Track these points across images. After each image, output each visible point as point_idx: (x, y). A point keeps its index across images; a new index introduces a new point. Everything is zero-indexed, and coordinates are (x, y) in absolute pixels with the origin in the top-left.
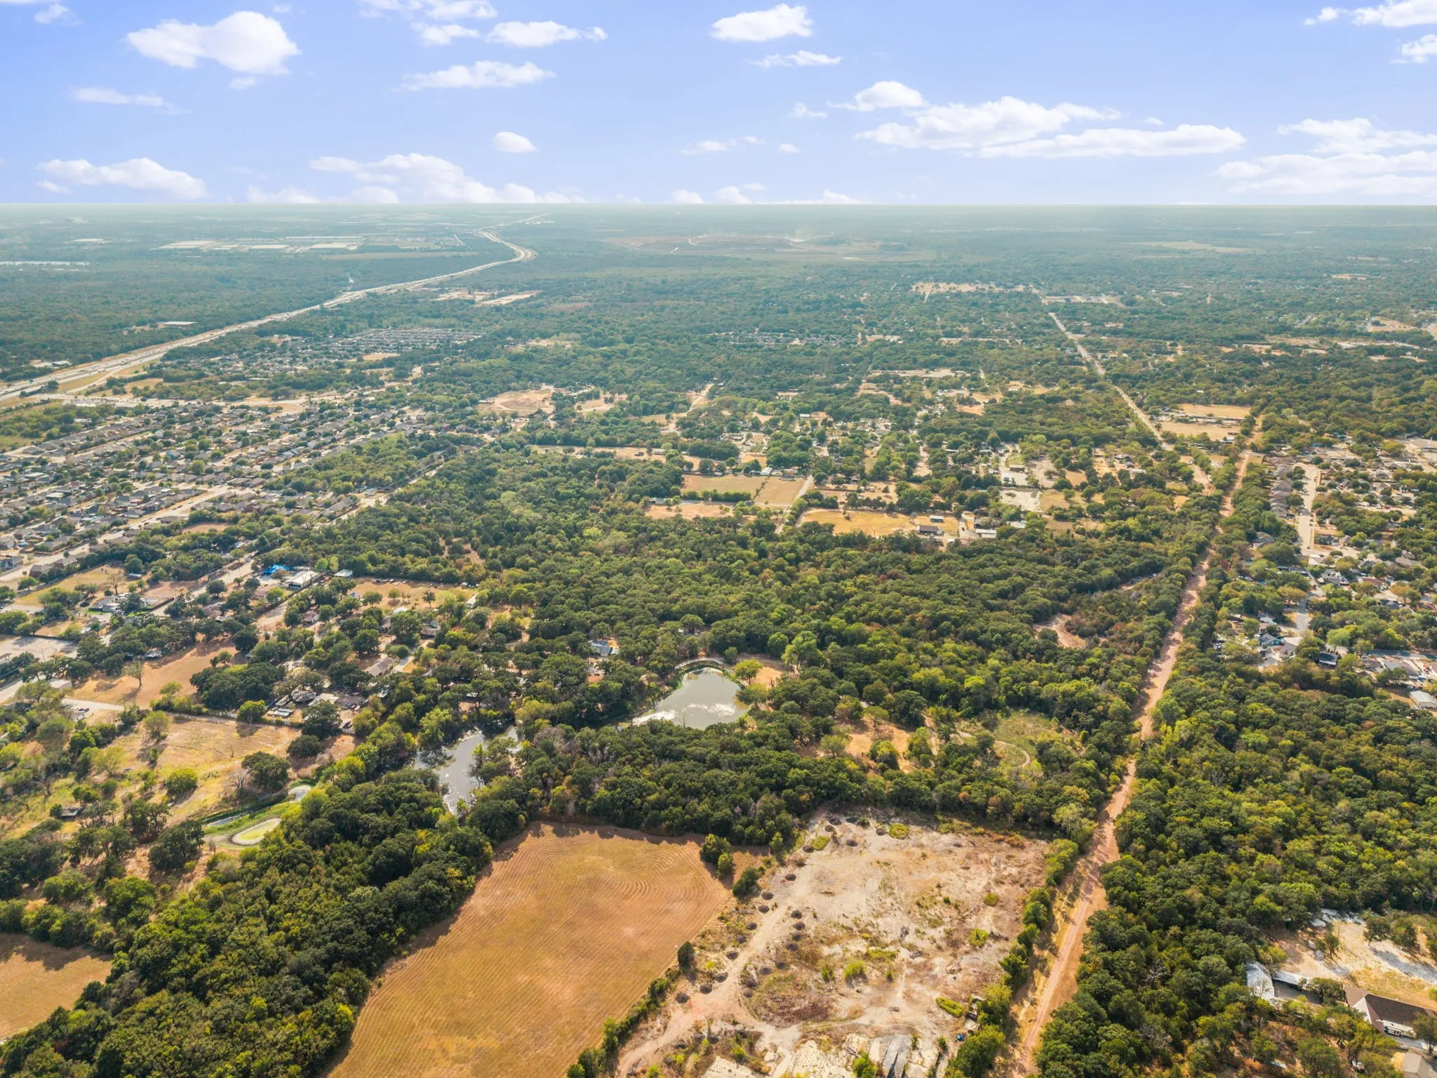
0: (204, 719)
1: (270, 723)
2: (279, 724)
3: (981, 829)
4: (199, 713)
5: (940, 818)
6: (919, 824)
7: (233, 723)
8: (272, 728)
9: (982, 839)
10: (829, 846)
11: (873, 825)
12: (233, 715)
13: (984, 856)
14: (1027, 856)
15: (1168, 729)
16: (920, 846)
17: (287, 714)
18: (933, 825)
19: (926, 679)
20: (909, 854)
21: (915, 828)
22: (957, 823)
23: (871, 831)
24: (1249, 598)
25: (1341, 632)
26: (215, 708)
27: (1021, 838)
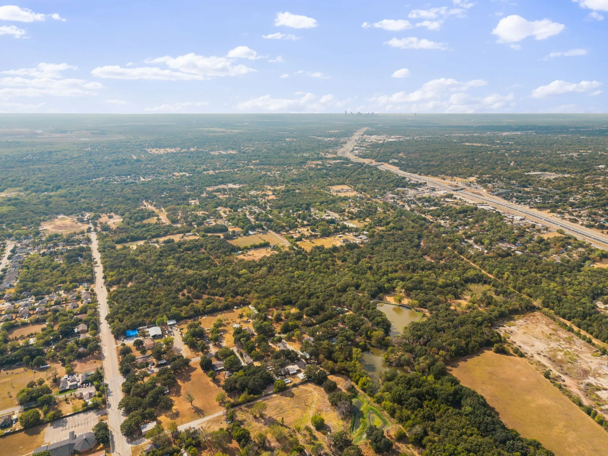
1: (291, 387)
2: (295, 386)
7: (275, 395)
8: (295, 388)
9: (526, 318)
10: (509, 335)
11: (505, 325)
12: (270, 393)
13: (534, 321)
14: (539, 317)
15: (505, 276)
16: (521, 325)
17: (290, 381)
18: (512, 319)
19: (443, 283)
20: (523, 328)
21: (512, 322)
22: (516, 317)
23: (507, 327)
24: (457, 238)
25: (487, 242)
26: (259, 394)
27: (531, 314)
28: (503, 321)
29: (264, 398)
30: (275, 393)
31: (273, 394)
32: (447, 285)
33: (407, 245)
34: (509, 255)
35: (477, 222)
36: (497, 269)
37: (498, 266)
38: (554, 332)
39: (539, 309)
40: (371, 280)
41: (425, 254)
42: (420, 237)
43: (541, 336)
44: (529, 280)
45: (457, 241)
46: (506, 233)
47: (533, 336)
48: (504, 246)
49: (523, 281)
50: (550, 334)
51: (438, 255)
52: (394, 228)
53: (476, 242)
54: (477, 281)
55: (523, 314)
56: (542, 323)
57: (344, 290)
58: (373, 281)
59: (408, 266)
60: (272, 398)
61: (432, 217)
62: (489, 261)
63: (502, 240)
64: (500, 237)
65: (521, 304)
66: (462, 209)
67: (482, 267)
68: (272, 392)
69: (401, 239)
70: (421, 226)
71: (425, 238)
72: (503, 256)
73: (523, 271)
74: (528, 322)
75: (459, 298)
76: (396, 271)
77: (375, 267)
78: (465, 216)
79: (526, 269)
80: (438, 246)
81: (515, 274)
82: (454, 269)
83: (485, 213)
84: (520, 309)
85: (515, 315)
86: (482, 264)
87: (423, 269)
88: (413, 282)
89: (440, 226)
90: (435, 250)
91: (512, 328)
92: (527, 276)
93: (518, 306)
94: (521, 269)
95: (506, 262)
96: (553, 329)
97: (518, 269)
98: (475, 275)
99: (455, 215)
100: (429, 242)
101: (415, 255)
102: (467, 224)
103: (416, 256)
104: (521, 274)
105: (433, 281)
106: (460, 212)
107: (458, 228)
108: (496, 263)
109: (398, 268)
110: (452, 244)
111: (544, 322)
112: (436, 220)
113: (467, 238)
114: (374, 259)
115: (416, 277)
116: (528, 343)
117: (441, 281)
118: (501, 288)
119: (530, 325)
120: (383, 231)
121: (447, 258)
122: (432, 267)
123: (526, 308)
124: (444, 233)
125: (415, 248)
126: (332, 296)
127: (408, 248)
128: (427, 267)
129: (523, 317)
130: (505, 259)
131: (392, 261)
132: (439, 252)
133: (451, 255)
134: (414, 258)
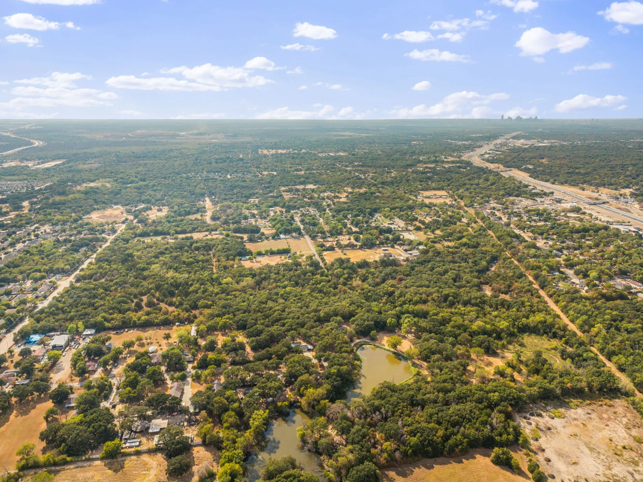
0: (72, 467)
1: (130, 455)
2: (138, 453)
3: (588, 402)
4: (65, 463)
5: (567, 400)
6: (561, 407)
7: (98, 463)
8: (134, 458)
9: (593, 407)
10: (541, 434)
11: (544, 414)
12: (94, 457)
13: (605, 416)
14: (620, 410)
15: (595, 330)
16: (576, 419)
17: (138, 444)
18: (566, 405)
19: (479, 328)
20: (577, 426)
21: (562, 410)
22: (575, 401)
23: (547, 418)
24: (547, 266)
25: (593, 274)
26: (77, 455)
27: (607, 401)
28: (547, 405)
29: (80, 464)
30: (102, 459)
31: (97, 459)
32: (484, 332)
33: (467, 268)
34: (622, 297)
35: (597, 245)
36: (585, 317)
37: (590, 313)
38: (634, 445)
39: (627, 394)
40: (373, 311)
41: (487, 283)
42: (494, 259)
43: (603, 448)
44: (634, 342)
45: (545, 269)
46: (635, 264)
47: (587, 445)
48: (620, 283)
49: (621, 342)
50: (624, 448)
51: (503, 286)
52: (465, 245)
53: (577, 273)
54: (542, 331)
55: (591, 398)
56: (621, 422)
57: (326, 319)
58: (377, 312)
59: (446, 297)
60: (90, 466)
61: (531, 234)
62: (578, 303)
63: (623, 274)
64: (620, 270)
65: (593, 381)
66: (582, 227)
67: (564, 310)
68: (98, 456)
69: (463, 260)
70: (507, 244)
71: (501, 261)
72: (608, 298)
73: (630, 326)
74: (593, 416)
75: (494, 354)
76: (425, 302)
77: (397, 293)
78: (584, 237)
79: (637, 323)
80: (511, 274)
81: (613, 329)
82: (514, 309)
83: (617, 234)
84: (586, 389)
85: (576, 398)
86: (566, 307)
87: (465, 304)
88: (433, 320)
89: (535, 247)
90: (504, 279)
91: (557, 423)
92: (632, 336)
93: (584, 384)
94: (630, 322)
95: (609, 308)
96: (635, 438)
97: (623, 322)
98: (541, 322)
99: (567, 234)
100: (503, 267)
101: (468, 282)
102: (580, 247)
103: (468, 285)
104: (626, 330)
105: (466, 322)
106: (578, 231)
107: (562, 252)
108: (589, 308)
109: (429, 298)
110: (536, 272)
111: (625, 420)
112: (535, 239)
113: (567, 266)
114: (404, 282)
115: (445, 313)
116: (568, 457)
117: (478, 324)
118: (577, 348)
119: (594, 423)
120: (449, 247)
121: (516, 291)
122: (481, 303)
123: (600, 390)
124: (535, 256)
125: (476, 274)
126: (302, 325)
127: (465, 272)
128: (473, 301)
129: (590, 404)
130: (610, 304)
131: (428, 287)
132: (507, 283)
133: (524, 287)
134: (464, 286)
